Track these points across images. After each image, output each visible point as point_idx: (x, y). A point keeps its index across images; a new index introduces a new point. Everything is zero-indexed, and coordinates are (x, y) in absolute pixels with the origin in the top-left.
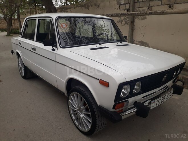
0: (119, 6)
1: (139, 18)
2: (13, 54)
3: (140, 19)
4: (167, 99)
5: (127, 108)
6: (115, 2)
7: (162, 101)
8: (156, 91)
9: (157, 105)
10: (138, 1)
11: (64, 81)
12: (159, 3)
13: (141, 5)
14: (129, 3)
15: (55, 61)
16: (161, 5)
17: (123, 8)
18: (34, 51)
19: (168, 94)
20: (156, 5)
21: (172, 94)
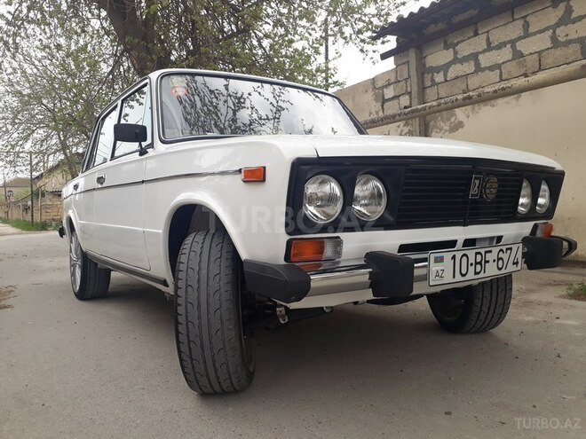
0: (383, 106)
1: (441, 129)
2: (62, 236)
3: (446, 131)
4: (500, 269)
5: (339, 262)
6: (370, 96)
7: (478, 270)
8: (456, 241)
9: (459, 278)
10: (434, 83)
11: (161, 231)
12: (495, 75)
13: (443, 91)
14: (409, 90)
15: (143, 182)
16: (501, 80)
17: (392, 108)
18: (102, 184)
19: (501, 250)
20: (485, 84)
21: (520, 261)
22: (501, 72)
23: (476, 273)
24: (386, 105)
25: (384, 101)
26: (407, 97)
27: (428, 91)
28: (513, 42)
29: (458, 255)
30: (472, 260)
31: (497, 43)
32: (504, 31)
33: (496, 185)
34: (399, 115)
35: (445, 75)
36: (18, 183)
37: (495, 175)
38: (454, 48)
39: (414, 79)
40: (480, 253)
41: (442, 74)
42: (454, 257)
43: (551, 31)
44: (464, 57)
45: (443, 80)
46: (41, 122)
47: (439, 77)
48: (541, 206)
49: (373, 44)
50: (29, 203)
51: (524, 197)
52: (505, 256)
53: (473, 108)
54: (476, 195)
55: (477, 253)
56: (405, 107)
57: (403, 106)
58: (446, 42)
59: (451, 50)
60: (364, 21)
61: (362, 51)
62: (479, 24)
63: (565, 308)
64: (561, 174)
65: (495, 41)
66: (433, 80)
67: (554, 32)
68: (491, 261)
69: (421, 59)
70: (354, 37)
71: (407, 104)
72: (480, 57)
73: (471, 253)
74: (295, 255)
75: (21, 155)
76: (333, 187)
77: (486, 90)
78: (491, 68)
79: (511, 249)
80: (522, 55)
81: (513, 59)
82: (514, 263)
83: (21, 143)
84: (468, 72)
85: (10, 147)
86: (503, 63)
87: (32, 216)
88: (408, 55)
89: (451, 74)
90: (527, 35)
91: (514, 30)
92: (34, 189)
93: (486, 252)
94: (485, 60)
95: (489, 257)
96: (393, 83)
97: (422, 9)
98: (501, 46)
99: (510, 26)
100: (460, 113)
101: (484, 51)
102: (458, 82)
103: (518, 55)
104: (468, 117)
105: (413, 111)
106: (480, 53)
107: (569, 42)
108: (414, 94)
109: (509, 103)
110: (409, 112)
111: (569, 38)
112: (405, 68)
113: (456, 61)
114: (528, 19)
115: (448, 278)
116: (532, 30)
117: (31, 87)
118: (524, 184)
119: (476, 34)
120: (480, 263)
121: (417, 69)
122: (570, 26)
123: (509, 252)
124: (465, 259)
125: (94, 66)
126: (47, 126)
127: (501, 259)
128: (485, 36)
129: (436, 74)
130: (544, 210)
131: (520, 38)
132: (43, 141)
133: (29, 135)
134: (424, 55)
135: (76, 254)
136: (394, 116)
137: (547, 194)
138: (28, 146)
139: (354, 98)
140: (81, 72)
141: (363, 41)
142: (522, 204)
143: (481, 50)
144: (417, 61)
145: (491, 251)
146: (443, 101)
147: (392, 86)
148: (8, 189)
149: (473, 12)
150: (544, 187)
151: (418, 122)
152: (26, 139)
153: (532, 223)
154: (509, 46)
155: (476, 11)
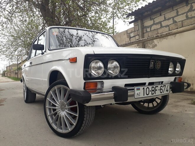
0: (130, 39)
1: (149, 47)
3: (151, 47)
4: (161, 93)
5: (103, 90)
6: (126, 36)
7: (153, 93)
8: (146, 83)
9: (146, 95)
10: (147, 32)
11: (47, 80)
12: (167, 29)
13: (150, 34)
14: (138, 34)
15: (42, 63)
16: (169, 30)
17: (133, 40)
18: (31, 64)
19: (162, 86)
20: (164, 32)
21: (169, 90)
22: (169, 28)
23: (152, 94)
24: (131, 39)
25: (130, 38)
26: (138, 36)
27: (145, 34)
28: (173, 18)
29: (145, 88)
30: (150, 89)
31: (168, 18)
32: (170, 14)
33: (161, 64)
34: (135, 42)
35: (151, 29)
36: (14, 65)
37: (160, 61)
38: (153, 20)
39: (140, 30)
40: (153, 87)
41: (149, 28)
42: (144, 88)
43: (186, 14)
44: (157, 23)
45: (150, 30)
46: (20, 45)
47: (148, 30)
48: (177, 71)
49: (128, 19)
50: (17, 72)
51: (171, 68)
52: (163, 88)
53: (160, 40)
54: (152, 67)
55: (152, 87)
56: (137, 40)
57: (136, 39)
58: (151, 18)
59: (152, 20)
60: (124, 12)
61: (124, 21)
62: (161, 12)
63: (189, 107)
64: (185, 60)
65: (167, 17)
66: (146, 31)
67: (187, 14)
68: (158, 90)
69: (142, 24)
70: (121, 17)
71: (138, 39)
72: (162, 23)
73: (150, 87)
74: (87, 87)
75: (14, 56)
76: (101, 64)
77: (163, 33)
78: (166, 26)
79: (165, 86)
80: (176, 22)
81: (173, 23)
82: (166, 91)
83: (14, 52)
84: (158, 28)
85: (10, 53)
86: (170, 25)
87: (18, 76)
88: (138, 23)
89: (153, 28)
90: (178, 15)
91: (173, 14)
92: (18, 67)
93: (156, 87)
94: (164, 24)
95: (157, 88)
96: (134, 32)
97: (142, 7)
98: (169, 19)
99: (172, 12)
100: (156, 41)
101: (163, 21)
102: (155, 31)
103: (175, 22)
104: (158, 43)
105: (139, 41)
106: (162, 21)
107: (192, 18)
108: (140, 35)
109: (172, 38)
110: (138, 41)
111: (192, 16)
112: (137, 27)
113: (154, 24)
114: (178, 10)
115: (142, 96)
116: (179, 13)
117: (17, 34)
118: (171, 64)
119: (161, 15)
120: (154, 91)
121: (141, 27)
122: (192, 12)
123: (164, 87)
124: (148, 89)
125: (37, 27)
126: (22, 46)
127: (162, 89)
128: (164, 16)
129: (147, 29)
130: (179, 73)
131: (175, 16)
132: (21, 51)
133: (16, 49)
134: (144, 22)
135: (25, 88)
136: (133, 43)
137: (180, 67)
138: (16, 53)
139: (120, 36)
140: (33, 29)
141: (124, 18)
142: (170, 71)
143: (162, 20)
144: (141, 24)
145: (158, 87)
146: (149, 37)
147: (133, 33)
148: (11, 67)
149: (160, 8)
150: (178, 65)
151: (141, 45)
152: (15, 51)
153: (174, 77)
154: (171, 19)
155: (161, 8)
